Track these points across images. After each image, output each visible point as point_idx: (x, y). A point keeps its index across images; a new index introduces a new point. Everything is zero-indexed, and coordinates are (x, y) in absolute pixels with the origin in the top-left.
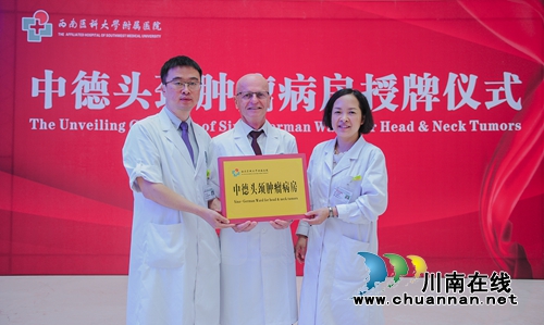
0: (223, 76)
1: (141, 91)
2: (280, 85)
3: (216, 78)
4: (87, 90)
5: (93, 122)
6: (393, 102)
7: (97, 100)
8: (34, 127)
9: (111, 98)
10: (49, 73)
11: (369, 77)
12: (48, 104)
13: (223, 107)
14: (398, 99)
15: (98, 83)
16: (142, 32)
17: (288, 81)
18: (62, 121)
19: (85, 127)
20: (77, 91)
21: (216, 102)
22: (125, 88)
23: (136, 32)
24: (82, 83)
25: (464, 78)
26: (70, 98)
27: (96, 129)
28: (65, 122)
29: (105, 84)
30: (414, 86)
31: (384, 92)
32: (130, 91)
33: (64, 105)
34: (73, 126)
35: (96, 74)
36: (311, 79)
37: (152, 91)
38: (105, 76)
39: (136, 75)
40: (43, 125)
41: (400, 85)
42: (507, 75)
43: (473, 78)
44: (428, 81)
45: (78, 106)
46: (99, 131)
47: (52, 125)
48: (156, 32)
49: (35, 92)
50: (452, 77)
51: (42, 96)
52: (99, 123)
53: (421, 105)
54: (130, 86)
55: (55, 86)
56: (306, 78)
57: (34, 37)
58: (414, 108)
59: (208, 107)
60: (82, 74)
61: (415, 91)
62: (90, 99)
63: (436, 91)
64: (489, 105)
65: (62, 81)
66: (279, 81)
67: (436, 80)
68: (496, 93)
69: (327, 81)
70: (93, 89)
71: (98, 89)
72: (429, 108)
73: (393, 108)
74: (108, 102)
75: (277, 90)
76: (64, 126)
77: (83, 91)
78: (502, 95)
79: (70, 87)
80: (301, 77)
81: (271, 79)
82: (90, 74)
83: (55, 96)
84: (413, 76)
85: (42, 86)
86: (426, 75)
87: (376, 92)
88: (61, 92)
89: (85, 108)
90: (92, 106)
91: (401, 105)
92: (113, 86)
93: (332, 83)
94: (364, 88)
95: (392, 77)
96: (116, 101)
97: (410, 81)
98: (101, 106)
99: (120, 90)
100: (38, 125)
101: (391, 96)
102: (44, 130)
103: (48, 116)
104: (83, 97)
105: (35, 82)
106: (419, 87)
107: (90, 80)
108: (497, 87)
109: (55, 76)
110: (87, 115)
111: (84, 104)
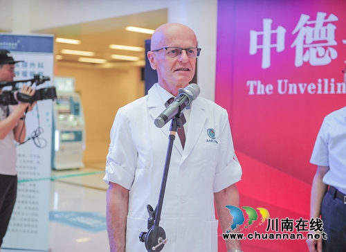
4: (309, 40)
5: (316, 83)
7: (321, 51)
8: (251, 92)
9: (339, 47)
10: (267, 23)
12: (266, 63)
15: (323, 29)
18: (280, 82)
19: (306, 90)
20: (298, 43)
24: (303, 31)
26: (290, 52)
27: (320, 92)
28: (283, 84)
29: (332, 28)
33: (284, 60)
34: (293, 89)
35: (321, 16)
38: (332, 18)
40: (261, 89)
45: (298, 62)
46: (323, 95)
47: (270, 87)
49: (253, 50)
51: (260, 51)
52: (323, 83)
55: (274, 39)
60: (304, 19)
62: (313, 51)
65: (281, 31)
70: (317, 38)
71: (323, 38)
74: (334, 54)
76: (283, 90)
77: (304, 43)
79: (290, 38)
82: (313, 18)
83: (273, 50)
85: (260, 40)
88: (280, 47)
89: (306, 64)
90: (315, 62)
92: (342, 32)
98: (326, 61)
100: (255, 88)
102: (261, 95)
103: (266, 77)
104: (305, 50)
105: (254, 35)
107: (313, 26)
109: (274, 27)
110: (310, 73)
111: (306, 59)
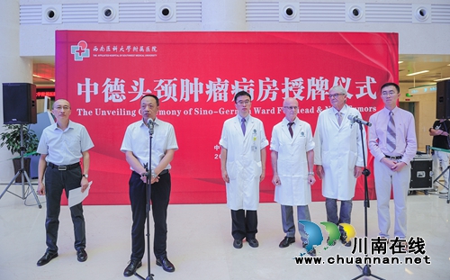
0: (196, 80)
1: (145, 90)
2: (233, 86)
3: (192, 81)
4: (111, 90)
5: (116, 110)
6: (301, 95)
7: (118, 96)
8: (80, 114)
9: (126, 95)
10: (88, 80)
11: (287, 79)
12: (88, 100)
13: (196, 99)
14: (304, 93)
15: (118, 86)
16: (145, 53)
17: (237, 82)
18: (96, 110)
19: (111, 114)
20: (106, 91)
21: (192, 96)
22: (135, 89)
23: (142, 53)
24: (108, 86)
25: (343, 80)
26: (101, 95)
27: (118, 114)
28: (98, 110)
29: (122, 86)
30: (314, 85)
31: (296, 89)
32: (138, 90)
33: (98, 100)
34: (104, 113)
35: (117, 80)
36: (251, 81)
37: (152, 90)
38: (122, 81)
39: (142, 80)
40: (85, 113)
41: (305, 84)
42: (368, 78)
43: (349, 80)
44: (322, 82)
45: (106, 101)
46: (123, 116)
47: (90, 112)
48: (154, 53)
49: (80, 93)
50: (336, 79)
51: (84, 94)
52: (119, 111)
53: (318, 97)
54: (138, 87)
55: (92, 88)
56: (248, 80)
57: (78, 58)
58: (314, 98)
59: (187, 99)
60: (108, 80)
61: (314, 88)
62: (114, 96)
63: (327, 88)
64: (358, 96)
65: (96, 85)
66: (232, 82)
67: (327, 81)
68: (362, 89)
69: (261, 82)
70: (115, 90)
71: (118, 90)
72: (323, 98)
73: (301, 98)
74: (124, 98)
75: (230, 89)
76: (98, 113)
77: (109, 91)
78: (365, 90)
79: (101, 89)
80: (245, 80)
81: (226, 81)
82: (113, 80)
83: (92, 94)
84: (313, 79)
85: (84, 88)
86: (321, 78)
87: (291, 89)
88: (96, 92)
89: (110, 101)
90: (115, 100)
91: (306, 96)
92: (128, 88)
93: (264, 83)
94: (284, 87)
95: (301, 79)
96: (129, 97)
97: (311, 82)
98: (120, 100)
99: (132, 90)
100: (82, 113)
101: (300, 91)
102: (85, 116)
103: (88, 107)
104: (109, 95)
105: (80, 85)
106: (317, 86)
107: (113, 84)
108: (362, 85)
109: (91, 82)
110: (112, 106)
111: (110, 99)
